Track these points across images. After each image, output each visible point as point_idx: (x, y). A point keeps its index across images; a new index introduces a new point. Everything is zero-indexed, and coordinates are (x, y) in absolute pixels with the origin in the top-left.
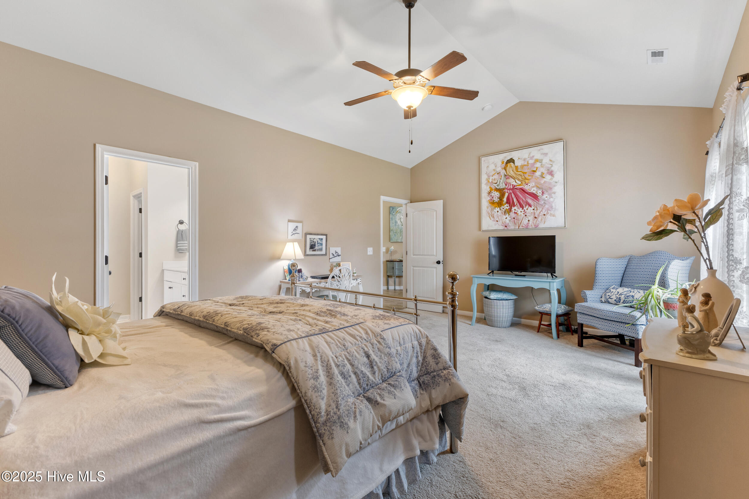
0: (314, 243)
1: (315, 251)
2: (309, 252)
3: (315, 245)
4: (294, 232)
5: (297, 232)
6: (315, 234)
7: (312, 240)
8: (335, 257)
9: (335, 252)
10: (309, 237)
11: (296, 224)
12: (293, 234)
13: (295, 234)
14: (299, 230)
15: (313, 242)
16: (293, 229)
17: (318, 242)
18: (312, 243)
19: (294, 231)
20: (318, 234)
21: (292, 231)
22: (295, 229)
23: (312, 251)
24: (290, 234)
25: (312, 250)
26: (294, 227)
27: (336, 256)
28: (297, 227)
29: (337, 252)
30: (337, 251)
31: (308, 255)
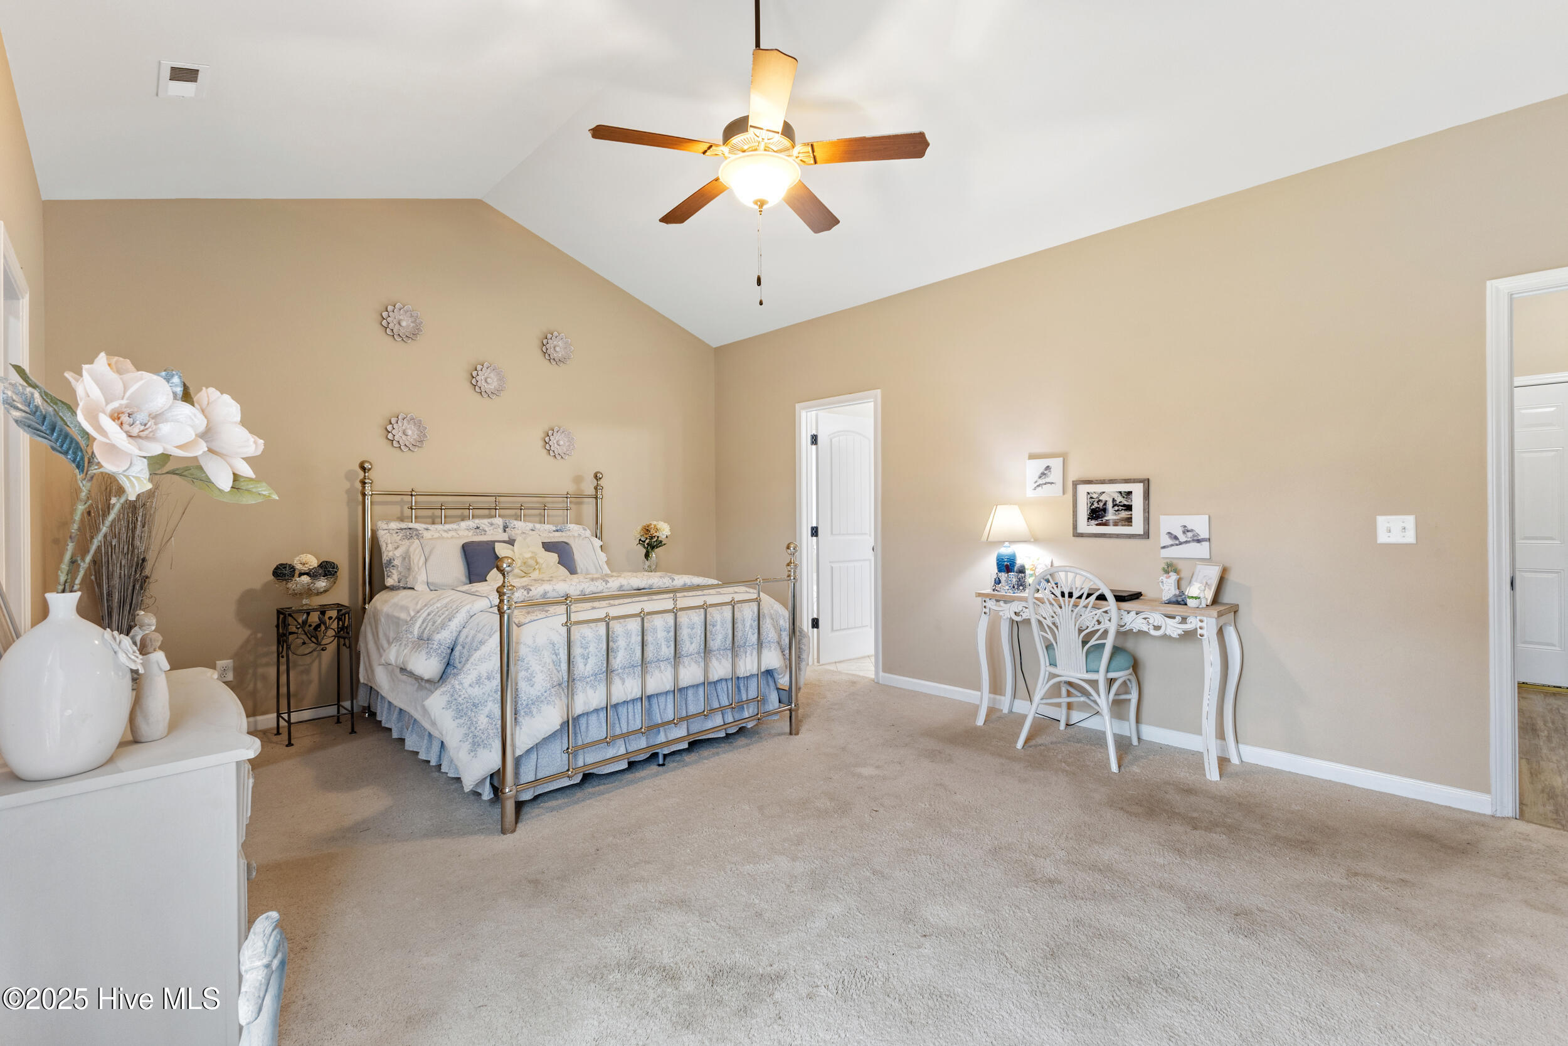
0: (1101, 504)
1: (1105, 524)
2: (1084, 526)
3: (1104, 510)
4: (1041, 482)
5: (1048, 480)
6: (1103, 482)
7: (1095, 496)
8: (1181, 543)
9: (1181, 530)
10: (1083, 490)
11: (1044, 463)
12: (1038, 486)
13: (1044, 486)
14: (1056, 475)
15: (1099, 501)
16: (1039, 474)
17: (1114, 500)
18: (1096, 505)
19: (1040, 477)
20: (1112, 481)
21: (1036, 478)
22: (1043, 474)
23: (1097, 525)
24: (1030, 485)
25: (1094, 522)
26: (1042, 470)
27: (1186, 542)
28: (1048, 468)
29: (1192, 531)
30: (1189, 528)
31: (1081, 535)
